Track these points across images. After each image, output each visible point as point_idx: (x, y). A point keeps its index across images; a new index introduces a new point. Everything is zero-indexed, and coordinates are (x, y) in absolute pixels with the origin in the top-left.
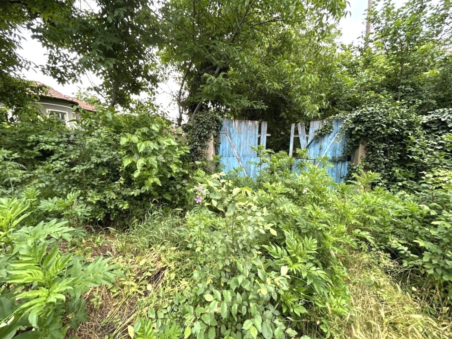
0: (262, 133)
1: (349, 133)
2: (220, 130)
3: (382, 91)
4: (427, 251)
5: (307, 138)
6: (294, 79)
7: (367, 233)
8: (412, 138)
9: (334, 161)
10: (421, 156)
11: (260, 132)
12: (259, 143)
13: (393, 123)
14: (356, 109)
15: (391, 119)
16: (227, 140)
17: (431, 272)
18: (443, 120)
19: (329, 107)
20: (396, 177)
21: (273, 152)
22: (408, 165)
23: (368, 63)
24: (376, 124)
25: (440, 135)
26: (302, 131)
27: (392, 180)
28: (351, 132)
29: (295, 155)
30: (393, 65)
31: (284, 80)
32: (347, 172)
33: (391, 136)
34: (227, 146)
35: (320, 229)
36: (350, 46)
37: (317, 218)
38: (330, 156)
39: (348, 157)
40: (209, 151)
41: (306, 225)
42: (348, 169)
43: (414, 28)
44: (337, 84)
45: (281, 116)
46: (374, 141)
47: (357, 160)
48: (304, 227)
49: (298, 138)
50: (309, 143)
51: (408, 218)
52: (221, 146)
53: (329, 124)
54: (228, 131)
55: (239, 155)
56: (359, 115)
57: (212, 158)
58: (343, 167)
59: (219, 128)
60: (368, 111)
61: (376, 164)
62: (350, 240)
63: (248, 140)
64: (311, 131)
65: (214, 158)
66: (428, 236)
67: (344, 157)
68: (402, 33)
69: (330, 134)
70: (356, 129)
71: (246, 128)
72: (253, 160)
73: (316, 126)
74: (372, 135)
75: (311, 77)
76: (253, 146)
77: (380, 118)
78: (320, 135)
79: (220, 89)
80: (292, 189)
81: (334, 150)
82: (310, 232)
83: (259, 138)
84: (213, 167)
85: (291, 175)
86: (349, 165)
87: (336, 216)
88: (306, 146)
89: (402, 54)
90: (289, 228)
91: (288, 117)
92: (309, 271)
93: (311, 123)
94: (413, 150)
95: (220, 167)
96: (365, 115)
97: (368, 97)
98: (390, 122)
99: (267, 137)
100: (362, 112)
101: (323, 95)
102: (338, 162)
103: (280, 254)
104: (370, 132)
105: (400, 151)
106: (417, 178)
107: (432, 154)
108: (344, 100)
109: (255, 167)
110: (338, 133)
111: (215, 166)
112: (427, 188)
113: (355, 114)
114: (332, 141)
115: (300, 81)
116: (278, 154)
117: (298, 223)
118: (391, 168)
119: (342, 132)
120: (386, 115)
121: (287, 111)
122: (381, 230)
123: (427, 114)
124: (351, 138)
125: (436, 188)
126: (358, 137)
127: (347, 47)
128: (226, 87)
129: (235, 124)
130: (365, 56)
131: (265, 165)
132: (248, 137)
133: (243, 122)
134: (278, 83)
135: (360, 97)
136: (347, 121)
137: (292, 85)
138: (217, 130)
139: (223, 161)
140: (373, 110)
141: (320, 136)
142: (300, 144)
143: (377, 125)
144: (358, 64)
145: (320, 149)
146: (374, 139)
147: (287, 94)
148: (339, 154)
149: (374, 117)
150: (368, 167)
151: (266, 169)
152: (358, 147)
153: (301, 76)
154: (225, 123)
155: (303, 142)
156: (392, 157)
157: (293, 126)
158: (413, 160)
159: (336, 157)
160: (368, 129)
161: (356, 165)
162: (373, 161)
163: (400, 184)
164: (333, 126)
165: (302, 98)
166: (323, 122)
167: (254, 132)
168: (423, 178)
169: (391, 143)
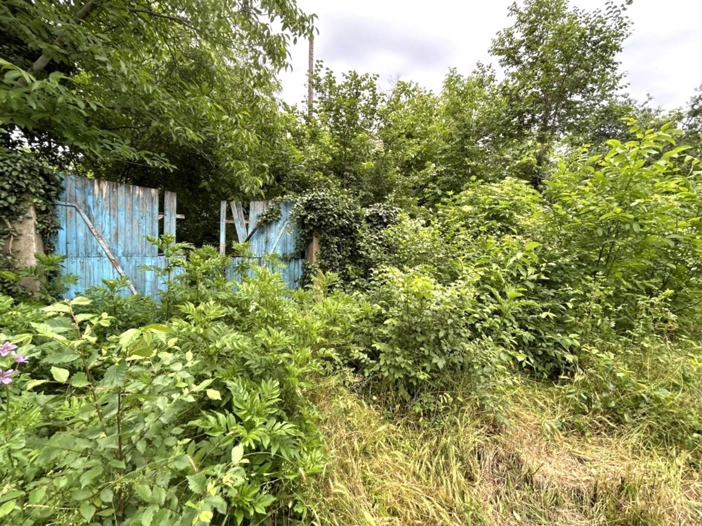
0: (167, 212)
1: (301, 223)
2: (57, 197)
3: (330, 174)
4: (382, 353)
5: (247, 225)
6: (221, 131)
7: (333, 349)
8: (360, 231)
9: (285, 259)
10: (367, 251)
11: (162, 210)
12: (161, 231)
13: (344, 213)
14: (307, 192)
15: (341, 208)
16: (80, 220)
17: (386, 374)
18: (380, 214)
19: (274, 183)
20: (349, 276)
21: (193, 247)
22: (358, 261)
23: (314, 137)
24: (329, 213)
25: (380, 230)
26: (237, 214)
27: (347, 279)
28: (303, 221)
29: (229, 250)
30: (338, 146)
31: (204, 129)
32: (301, 273)
33: (342, 228)
34: (81, 234)
35: (281, 362)
36: (294, 109)
37: (275, 347)
38: (279, 252)
39: (302, 254)
40: (21, 245)
41: (259, 361)
42: (303, 269)
43: (352, 112)
44: (282, 154)
45: (201, 186)
46: (328, 233)
47: (312, 256)
48: (257, 366)
49: (233, 225)
50: (249, 233)
51: (364, 321)
52: (62, 234)
53: (275, 208)
54: (80, 201)
55: (114, 254)
56: (311, 200)
57: (33, 262)
58: (296, 266)
59: (53, 194)
60: (320, 196)
61: (331, 261)
62: (316, 366)
63: (135, 222)
64: (252, 215)
65: (41, 261)
66: (380, 336)
67: (297, 254)
68: (344, 114)
69: (277, 221)
70: (309, 218)
71: (129, 200)
72: (149, 262)
73: (258, 209)
74: (325, 226)
75: (248, 136)
76: (150, 236)
77: (331, 207)
78: (265, 221)
79: (53, 107)
80: (231, 308)
81: (285, 244)
82: (266, 371)
83: (161, 223)
84: (38, 283)
85: (228, 284)
86: (303, 264)
87: (298, 338)
88: (246, 238)
89: (345, 136)
90: (233, 375)
91: (213, 190)
92: (273, 432)
93: (252, 204)
94: (362, 244)
95: (60, 282)
96: (317, 201)
97: (317, 178)
98: (341, 212)
99: (178, 220)
100: (313, 196)
101: (265, 165)
102: (290, 261)
103: (223, 425)
104: (324, 223)
105: (351, 246)
106: (366, 275)
107: (375, 249)
108: (292, 177)
109: (157, 277)
110: (288, 221)
111: (44, 280)
112: (375, 285)
113: (306, 198)
114: (282, 232)
115: (231, 138)
116: (200, 250)
117: (247, 363)
118: (344, 266)
119: (292, 221)
120: (337, 204)
121: (211, 180)
122: (344, 341)
123: (368, 207)
124: (303, 228)
125: (382, 284)
126: (311, 228)
127: (291, 109)
128: (71, 107)
129: (101, 190)
130: (310, 127)
131: (179, 272)
132: (137, 216)
133: (122, 189)
134: (195, 131)
135: (309, 177)
136: (298, 206)
137: (219, 139)
138: (47, 197)
139: (72, 267)
140: (324, 196)
141: (265, 224)
142: (235, 233)
143: (330, 215)
144: (304, 135)
145: (267, 242)
146: (327, 231)
147: (210, 153)
148: (291, 249)
149: (326, 205)
150: (324, 265)
151: (181, 278)
152: (312, 240)
153: (233, 129)
154: (71, 184)
155: (241, 231)
156: (344, 253)
157: (224, 206)
158: (361, 256)
159: (288, 254)
160: (321, 218)
161: (311, 263)
162: (328, 257)
163: (354, 283)
164: (281, 210)
165: (236, 164)
166: (267, 204)
167: (148, 209)
168: (372, 274)
169: (342, 237)
